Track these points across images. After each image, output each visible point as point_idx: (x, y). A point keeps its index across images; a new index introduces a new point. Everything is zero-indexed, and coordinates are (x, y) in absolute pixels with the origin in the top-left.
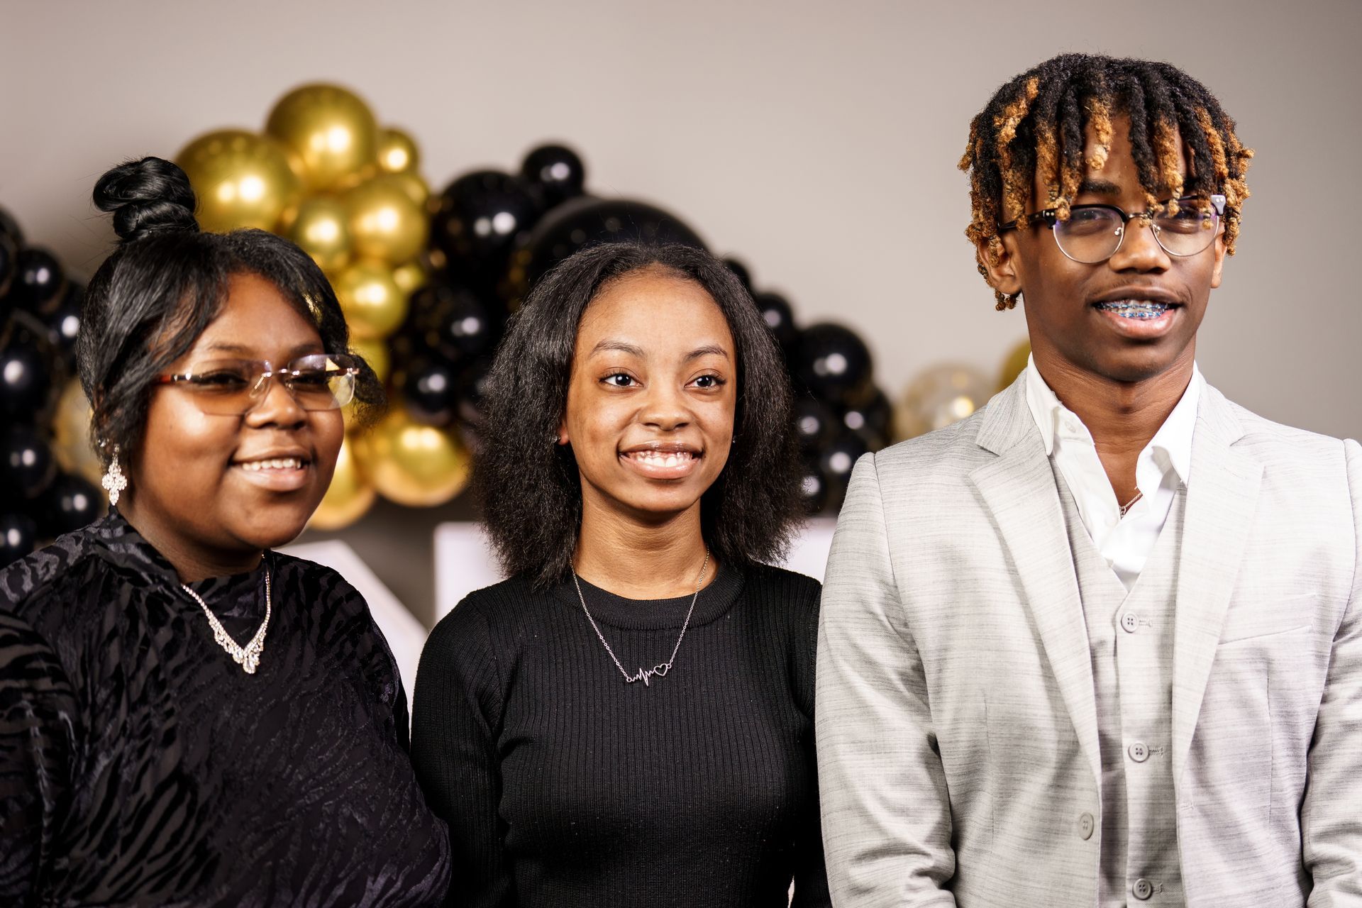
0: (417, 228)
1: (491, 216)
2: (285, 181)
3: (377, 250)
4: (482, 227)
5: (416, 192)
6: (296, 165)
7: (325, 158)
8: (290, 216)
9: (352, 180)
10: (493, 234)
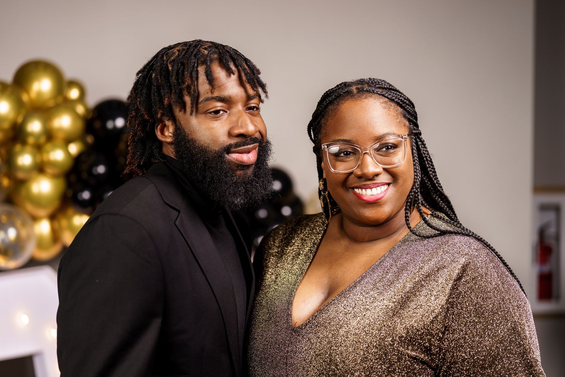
0: (80, 125)
1: (114, 119)
2: (19, 104)
3: (60, 136)
4: (110, 125)
5: (80, 109)
6: (25, 98)
7: (39, 94)
8: (20, 120)
9: (51, 103)
10: (115, 128)
